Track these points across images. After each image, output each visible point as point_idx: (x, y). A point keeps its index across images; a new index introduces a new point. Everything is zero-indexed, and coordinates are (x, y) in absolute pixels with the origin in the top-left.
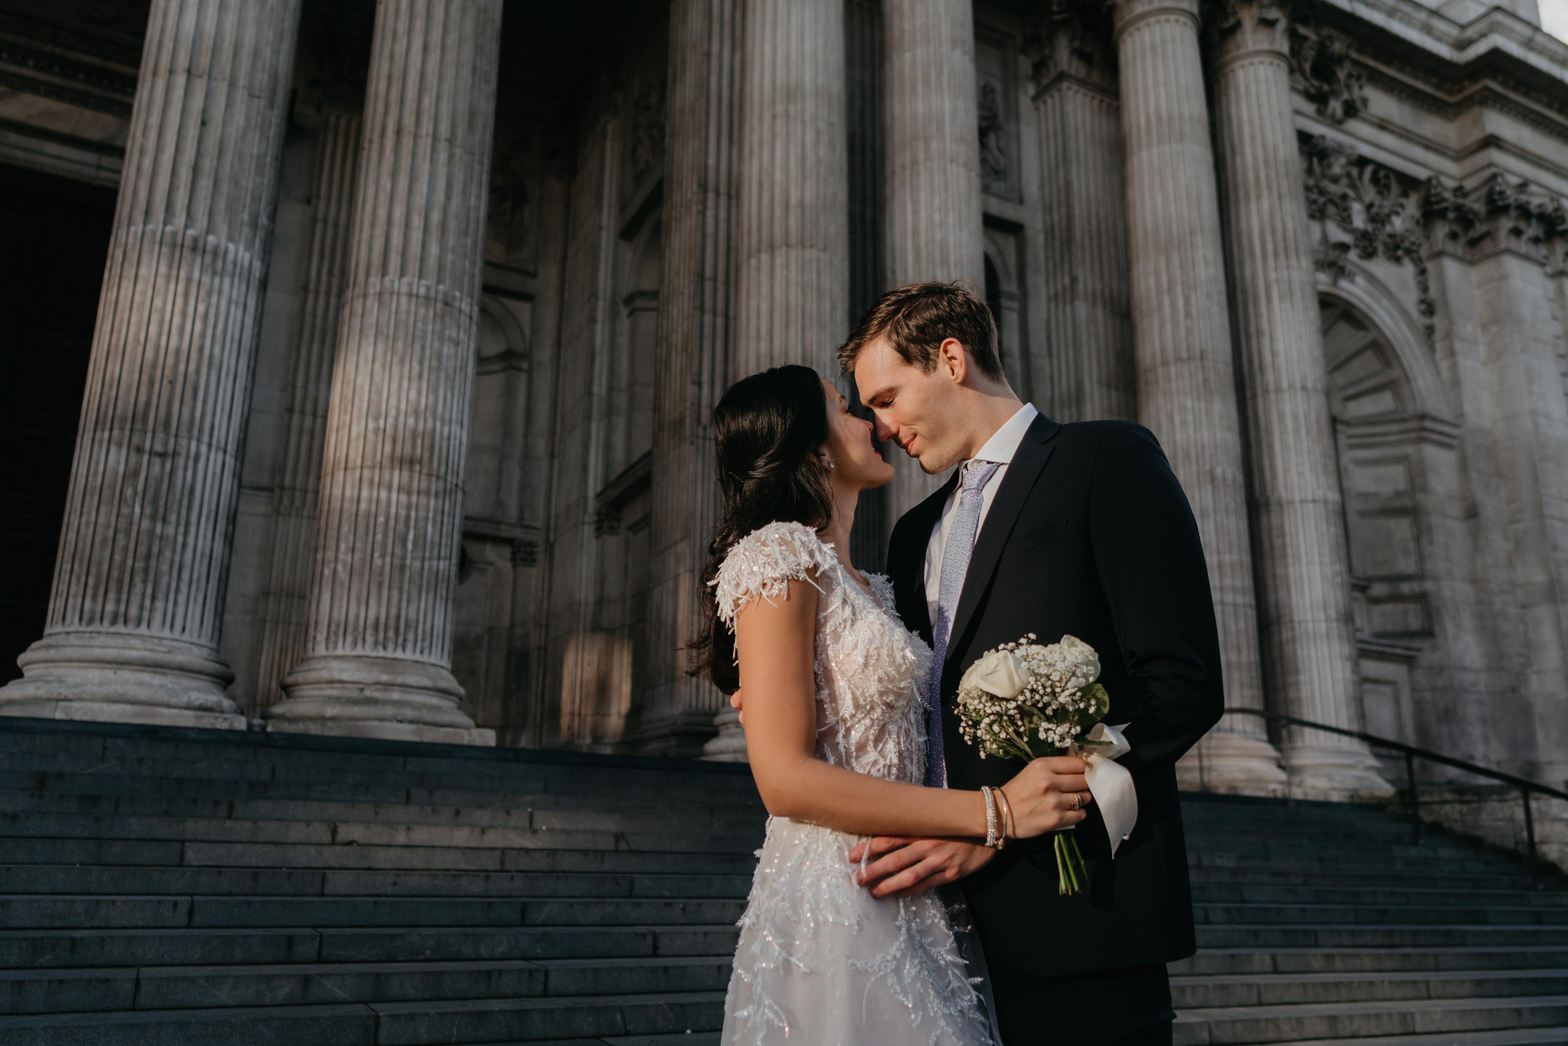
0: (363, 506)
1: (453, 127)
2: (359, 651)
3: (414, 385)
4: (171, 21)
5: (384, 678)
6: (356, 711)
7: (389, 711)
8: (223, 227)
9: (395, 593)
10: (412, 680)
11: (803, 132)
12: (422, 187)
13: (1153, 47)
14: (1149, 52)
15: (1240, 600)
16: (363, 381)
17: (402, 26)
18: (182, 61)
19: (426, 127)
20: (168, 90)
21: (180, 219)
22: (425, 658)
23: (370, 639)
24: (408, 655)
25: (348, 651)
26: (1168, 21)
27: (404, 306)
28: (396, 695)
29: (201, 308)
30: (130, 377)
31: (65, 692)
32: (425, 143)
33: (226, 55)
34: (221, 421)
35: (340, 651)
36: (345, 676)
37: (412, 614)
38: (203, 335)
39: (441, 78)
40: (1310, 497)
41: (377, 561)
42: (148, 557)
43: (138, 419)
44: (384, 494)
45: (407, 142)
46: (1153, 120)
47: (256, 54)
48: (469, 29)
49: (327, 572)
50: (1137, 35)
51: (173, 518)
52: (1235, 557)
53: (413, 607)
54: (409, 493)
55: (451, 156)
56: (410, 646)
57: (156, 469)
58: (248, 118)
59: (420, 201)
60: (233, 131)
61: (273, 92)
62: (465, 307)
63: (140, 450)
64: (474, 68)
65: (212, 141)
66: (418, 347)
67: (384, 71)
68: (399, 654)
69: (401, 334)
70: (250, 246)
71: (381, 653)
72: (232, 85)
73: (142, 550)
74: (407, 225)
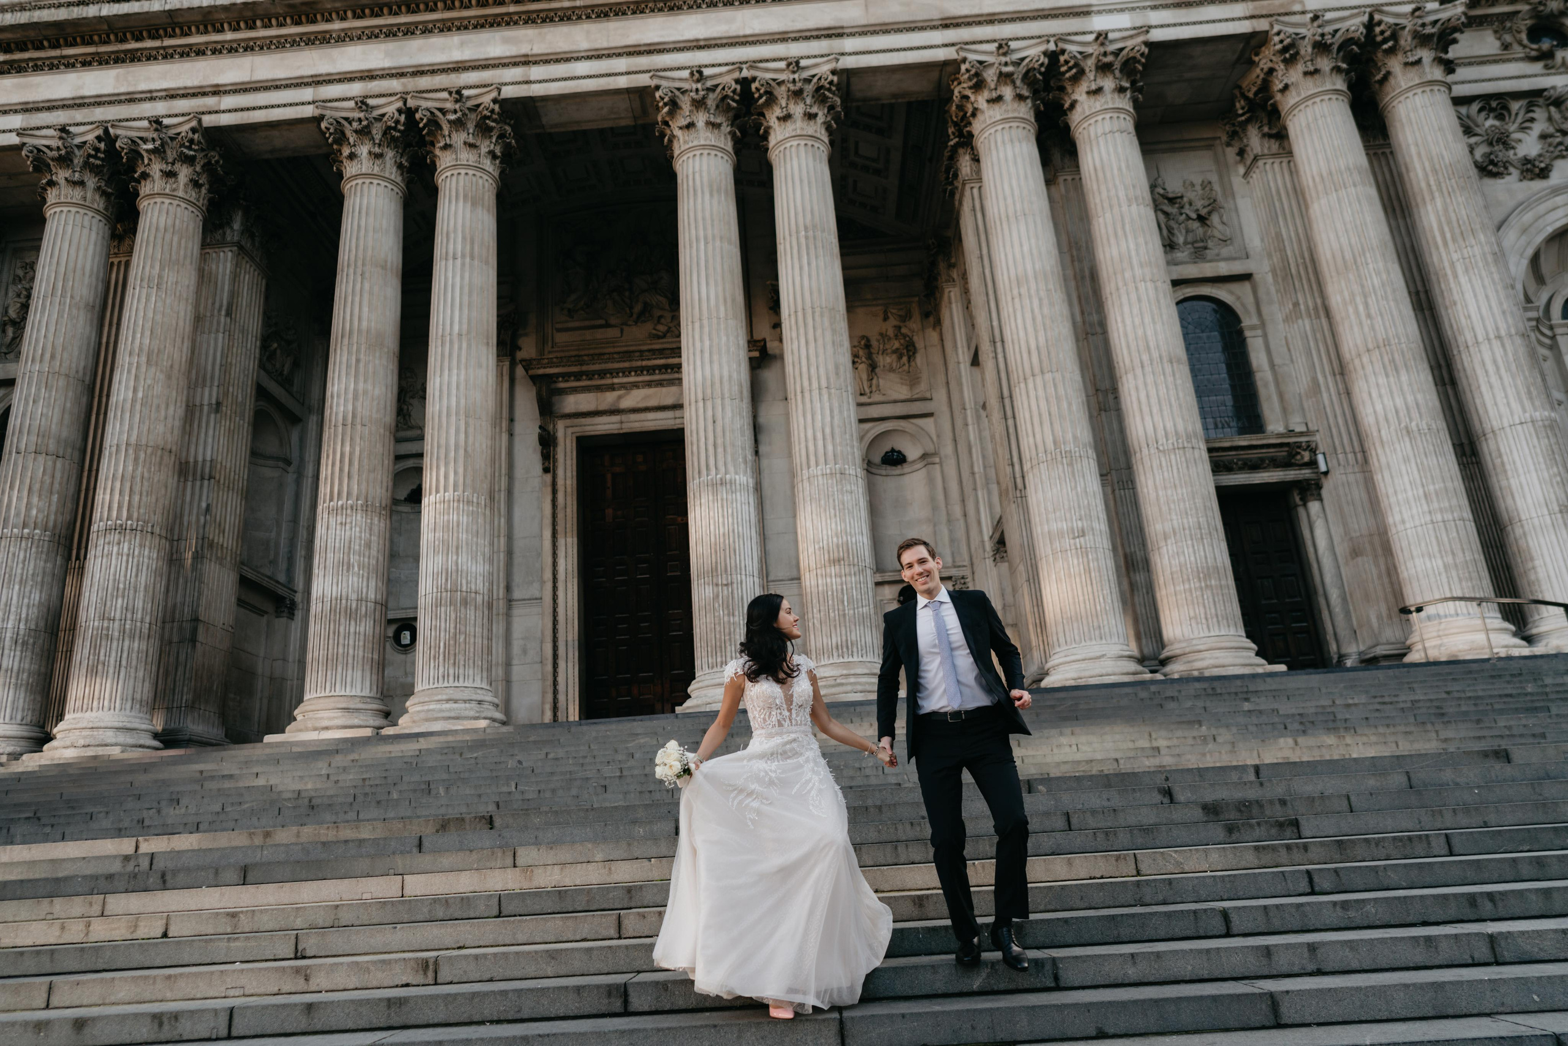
0: (820, 588)
1: (828, 379)
2: (831, 661)
3: (833, 520)
4: (692, 377)
5: (845, 672)
6: (833, 690)
7: (849, 688)
8: (731, 469)
9: (843, 629)
10: (859, 671)
11: (1031, 303)
12: (819, 417)
13: (1308, 125)
14: (1305, 130)
15: (1448, 516)
16: (809, 524)
17: (794, 335)
18: (700, 396)
19: (815, 385)
20: (697, 411)
21: (713, 472)
22: (864, 659)
23: (835, 654)
24: (855, 659)
25: (827, 662)
26: (1314, 103)
27: (821, 482)
28: (852, 680)
29: (730, 511)
30: (707, 552)
31: (709, 700)
32: (816, 393)
33: (717, 385)
34: (749, 562)
35: (823, 663)
36: (826, 675)
37: (854, 638)
38: (733, 524)
39: (817, 356)
40: (1517, 422)
41: (832, 615)
42: (730, 634)
43: (714, 571)
44: (829, 580)
45: (807, 395)
46: (1317, 179)
47: (730, 377)
48: (827, 323)
49: (811, 624)
50: (1295, 119)
51: (737, 613)
52: (1439, 485)
53: (853, 634)
54: (841, 577)
55: (830, 394)
56: (855, 654)
57: (725, 592)
58: (732, 411)
59: (819, 424)
60: (727, 421)
61: (741, 393)
62: (852, 472)
63: (717, 585)
64: (833, 343)
65: (719, 430)
66: (831, 501)
67: (790, 361)
68: (851, 659)
69: (822, 497)
70: (745, 473)
71: (842, 660)
72: (723, 399)
73: (727, 630)
74: (815, 439)
